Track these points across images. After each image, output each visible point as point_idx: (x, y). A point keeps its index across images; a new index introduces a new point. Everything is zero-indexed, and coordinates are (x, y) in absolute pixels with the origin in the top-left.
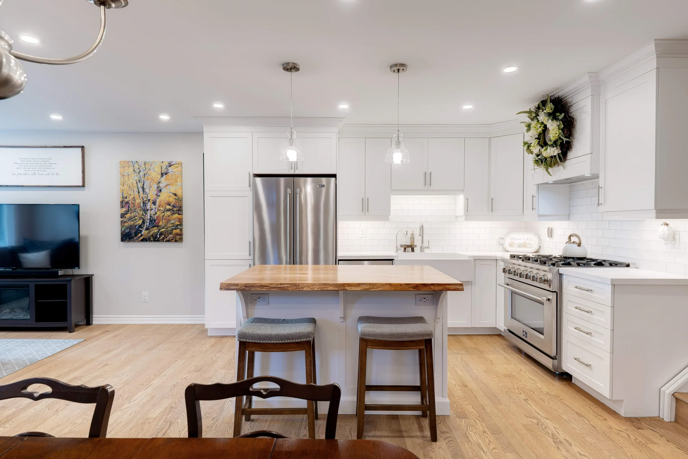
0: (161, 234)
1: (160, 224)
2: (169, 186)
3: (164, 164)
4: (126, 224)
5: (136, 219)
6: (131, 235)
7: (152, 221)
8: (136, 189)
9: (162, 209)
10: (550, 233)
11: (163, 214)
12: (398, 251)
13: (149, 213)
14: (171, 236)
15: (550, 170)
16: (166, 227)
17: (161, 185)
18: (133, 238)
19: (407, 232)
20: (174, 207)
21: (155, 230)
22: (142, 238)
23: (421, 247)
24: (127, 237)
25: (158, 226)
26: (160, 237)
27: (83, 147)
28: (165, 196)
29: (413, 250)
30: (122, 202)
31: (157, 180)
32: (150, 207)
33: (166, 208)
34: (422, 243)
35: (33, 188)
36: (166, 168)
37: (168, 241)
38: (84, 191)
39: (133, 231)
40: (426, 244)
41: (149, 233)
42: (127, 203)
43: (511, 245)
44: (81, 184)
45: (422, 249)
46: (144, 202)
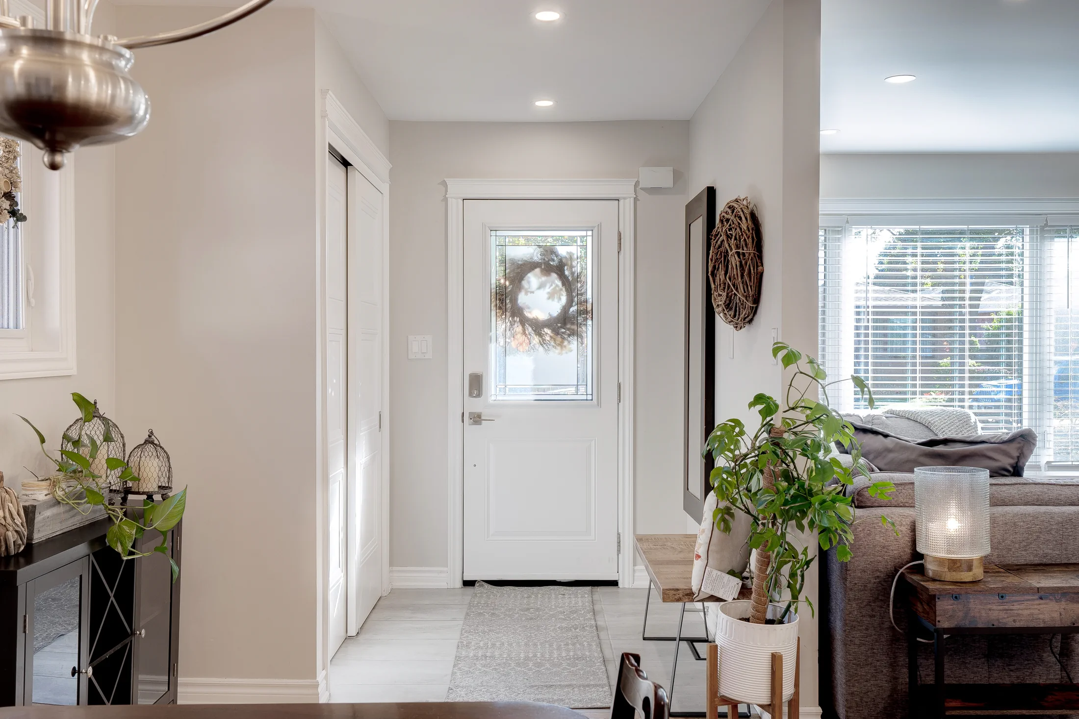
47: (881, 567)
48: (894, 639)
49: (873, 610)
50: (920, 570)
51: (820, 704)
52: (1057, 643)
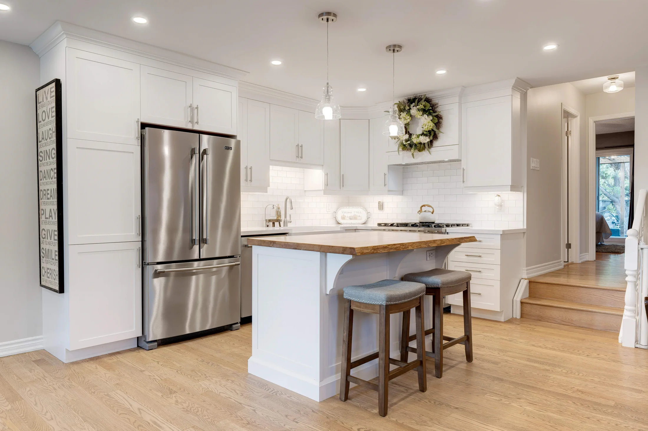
10: (381, 206)
12: (268, 226)
19: (274, 205)
34: (286, 218)
43: (343, 218)
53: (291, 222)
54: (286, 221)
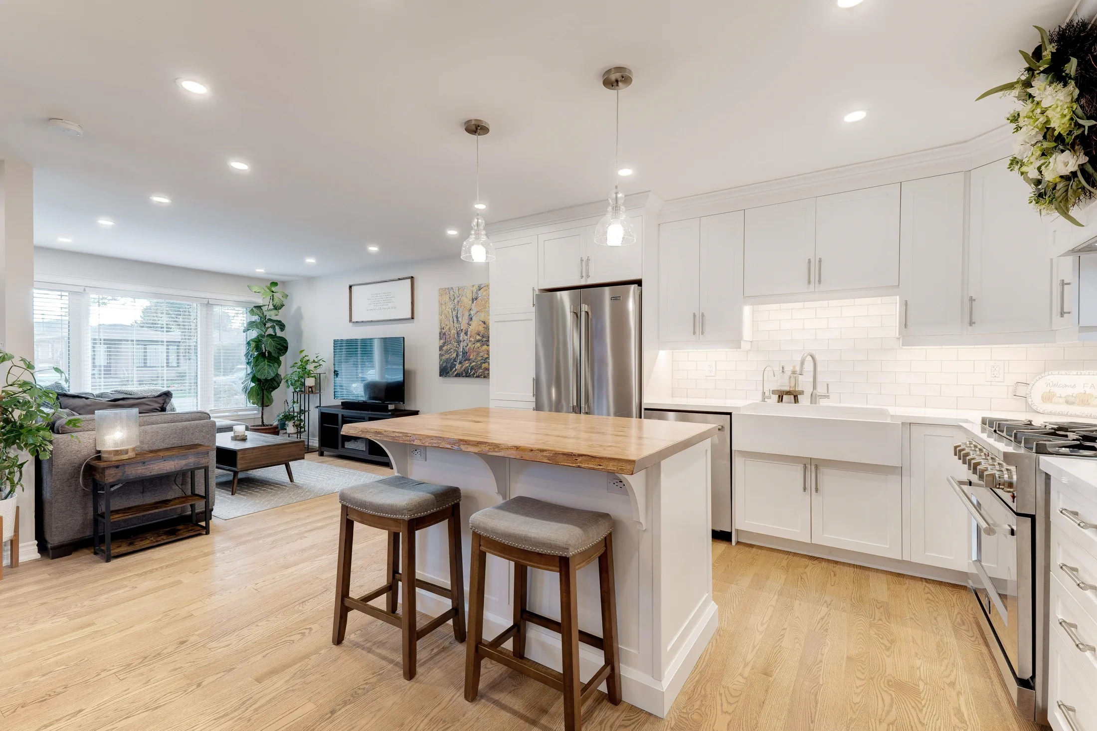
0: (472, 369)
1: (471, 357)
2: (478, 313)
3: (474, 288)
4: (443, 358)
5: (451, 352)
6: (447, 369)
7: (464, 353)
8: (451, 319)
9: (473, 340)
11: (474, 345)
12: (766, 400)
13: (462, 344)
14: (481, 371)
15: (1074, 212)
16: (476, 361)
17: (472, 313)
18: (449, 373)
19: (783, 368)
20: (483, 337)
21: (466, 364)
22: (456, 373)
23: (812, 395)
24: (445, 371)
25: (469, 360)
26: (471, 372)
27: (412, 277)
28: (475, 326)
29: (796, 400)
30: (440, 334)
31: (468, 307)
32: (463, 338)
33: (476, 339)
34: (815, 387)
35: (378, 323)
36: (476, 293)
37: (478, 377)
38: (413, 323)
39: (449, 365)
40: (821, 390)
41: (462, 367)
42: (444, 334)
44: (410, 316)
45: (814, 398)
46: (457, 333)
47: (76, 461)
48: (85, 494)
49: (70, 483)
50: (99, 458)
51: (36, 539)
52: (179, 480)
53: (828, 397)
54: (814, 395)
